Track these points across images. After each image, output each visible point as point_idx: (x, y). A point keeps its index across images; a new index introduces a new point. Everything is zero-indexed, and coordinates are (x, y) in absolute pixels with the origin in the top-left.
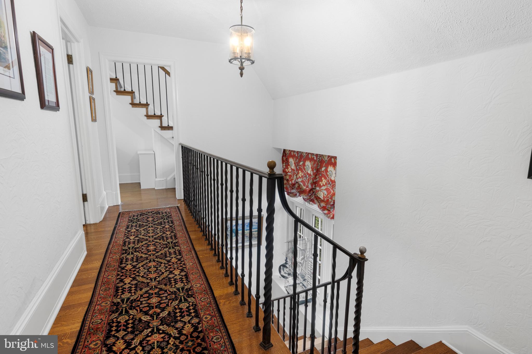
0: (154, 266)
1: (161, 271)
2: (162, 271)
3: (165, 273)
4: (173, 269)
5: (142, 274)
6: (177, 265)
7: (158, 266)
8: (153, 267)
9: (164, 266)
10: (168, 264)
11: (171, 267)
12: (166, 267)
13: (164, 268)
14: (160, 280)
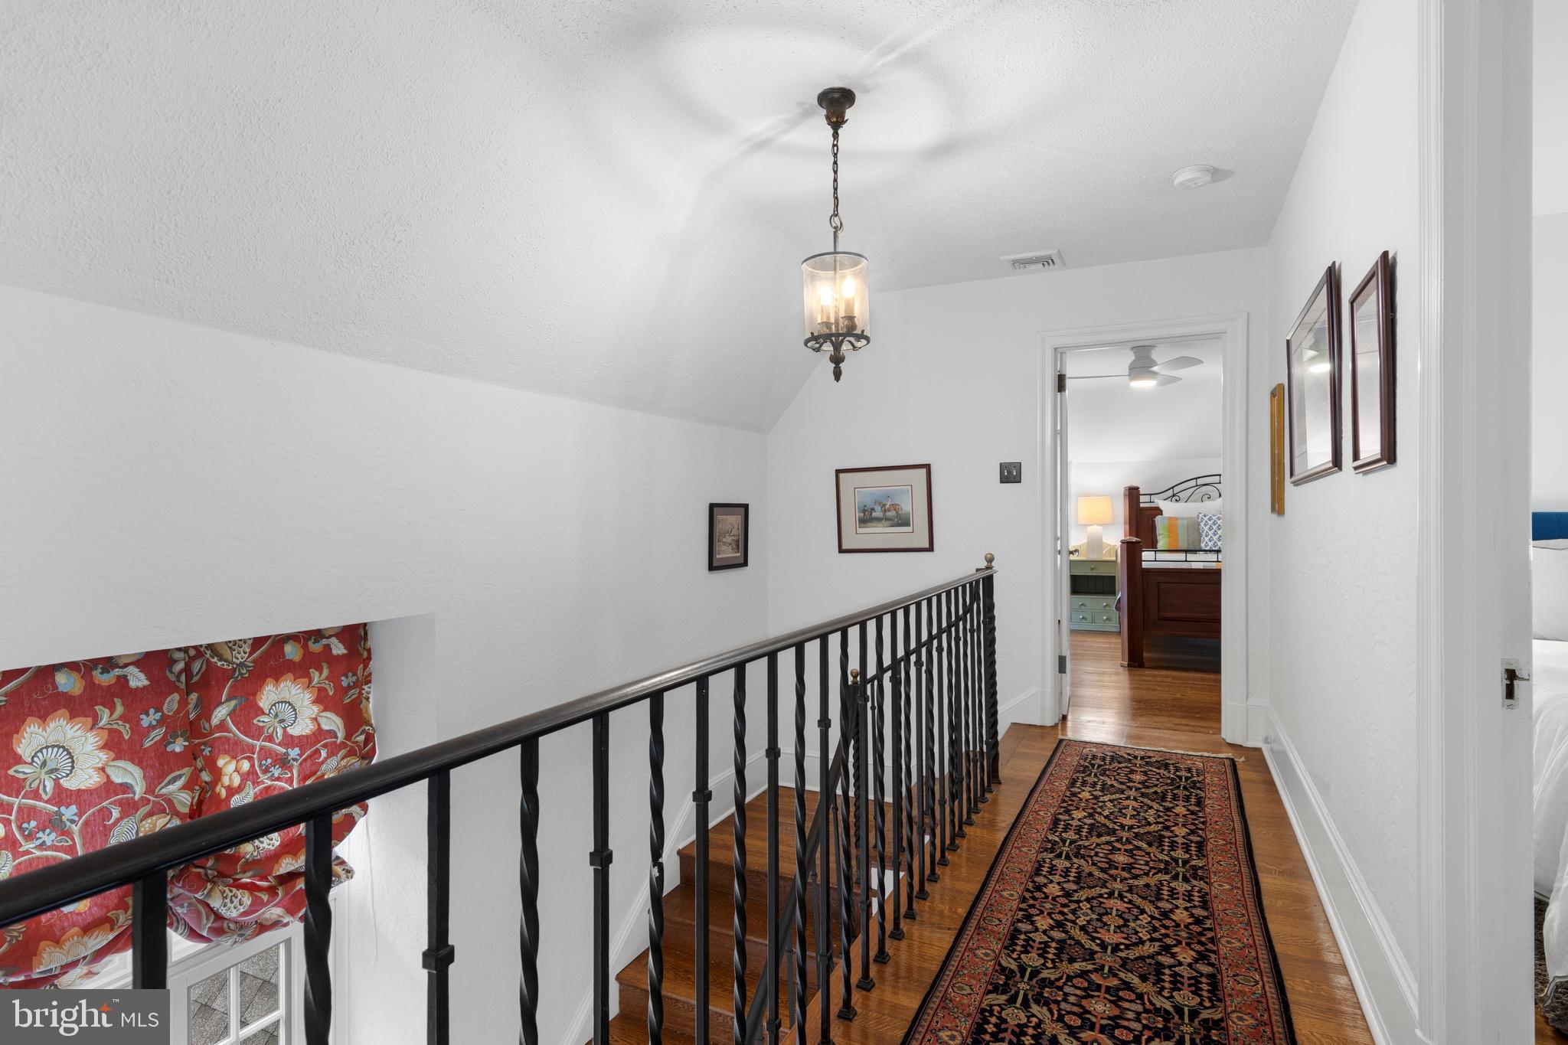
0: (1106, 927)
1: (1092, 906)
2: (1089, 906)
3: (1082, 899)
4: (1058, 899)
5: (1144, 919)
6: (1044, 907)
7: (1094, 923)
8: (1110, 925)
9: (1077, 918)
10: (1066, 920)
11: (1061, 909)
12: (1074, 912)
13: (1082, 912)
14: (1101, 887)
